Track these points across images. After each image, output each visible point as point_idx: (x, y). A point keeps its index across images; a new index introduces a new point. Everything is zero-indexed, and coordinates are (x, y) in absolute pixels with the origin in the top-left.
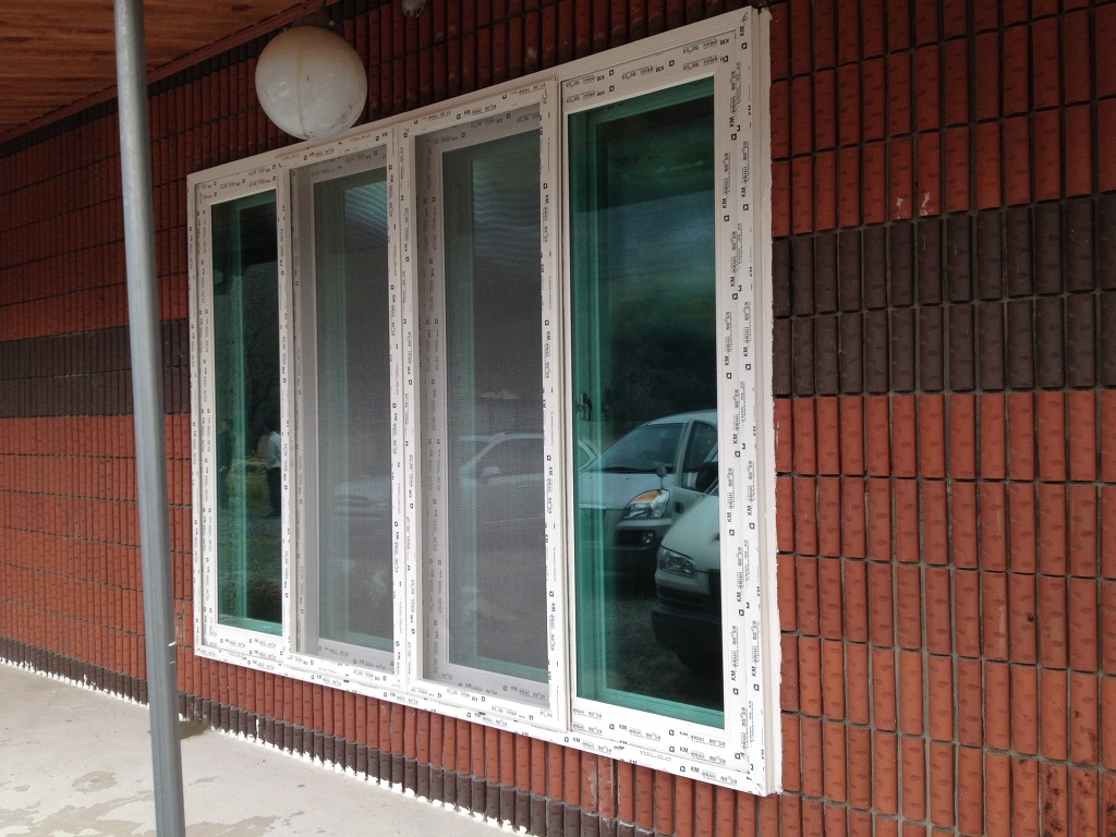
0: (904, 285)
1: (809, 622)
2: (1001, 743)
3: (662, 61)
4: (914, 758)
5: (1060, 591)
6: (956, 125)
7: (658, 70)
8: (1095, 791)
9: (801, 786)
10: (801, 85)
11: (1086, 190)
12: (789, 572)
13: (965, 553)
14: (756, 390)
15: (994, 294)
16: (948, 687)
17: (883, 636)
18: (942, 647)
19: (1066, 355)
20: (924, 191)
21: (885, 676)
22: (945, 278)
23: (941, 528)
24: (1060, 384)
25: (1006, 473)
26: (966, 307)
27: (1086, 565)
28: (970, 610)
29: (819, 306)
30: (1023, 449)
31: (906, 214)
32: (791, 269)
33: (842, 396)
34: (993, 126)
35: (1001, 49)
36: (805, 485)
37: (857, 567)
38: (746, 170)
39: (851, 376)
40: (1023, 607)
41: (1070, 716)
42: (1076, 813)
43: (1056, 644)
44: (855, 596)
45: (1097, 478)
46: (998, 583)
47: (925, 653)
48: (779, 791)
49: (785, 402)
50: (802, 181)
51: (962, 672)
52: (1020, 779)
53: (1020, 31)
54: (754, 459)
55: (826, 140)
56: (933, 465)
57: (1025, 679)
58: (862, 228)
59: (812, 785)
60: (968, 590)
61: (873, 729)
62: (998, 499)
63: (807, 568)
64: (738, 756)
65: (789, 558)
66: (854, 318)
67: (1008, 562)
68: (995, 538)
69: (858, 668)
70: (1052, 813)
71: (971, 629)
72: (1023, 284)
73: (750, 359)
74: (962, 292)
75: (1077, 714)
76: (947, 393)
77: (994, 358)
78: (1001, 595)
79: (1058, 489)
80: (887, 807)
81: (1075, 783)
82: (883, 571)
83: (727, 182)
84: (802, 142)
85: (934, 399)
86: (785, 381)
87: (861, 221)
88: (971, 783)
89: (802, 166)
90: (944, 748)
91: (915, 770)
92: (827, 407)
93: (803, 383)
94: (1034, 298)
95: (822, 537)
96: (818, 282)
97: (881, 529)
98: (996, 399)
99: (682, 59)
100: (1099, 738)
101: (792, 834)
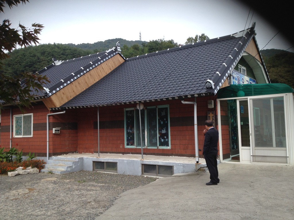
0: (177, 120)
1: (172, 139)
2: (182, 144)
6: (179, 113)
13: (180, 135)
17: (176, 139)
21: (176, 142)
27: (185, 135)
31: (177, 117)
45: (185, 130)
50: (171, 114)
51: (180, 141)
56: (178, 130)
57: (183, 141)
58: (174, 117)
61: (176, 145)
65: (171, 136)
66: (174, 122)
70: (184, 147)
71: (180, 138)
80: (176, 149)
82: (176, 136)
85: (178, 127)
86: (171, 125)
90: (179, 145)
94: (182, 121)
100: (186, 143)
101: (171, 151)
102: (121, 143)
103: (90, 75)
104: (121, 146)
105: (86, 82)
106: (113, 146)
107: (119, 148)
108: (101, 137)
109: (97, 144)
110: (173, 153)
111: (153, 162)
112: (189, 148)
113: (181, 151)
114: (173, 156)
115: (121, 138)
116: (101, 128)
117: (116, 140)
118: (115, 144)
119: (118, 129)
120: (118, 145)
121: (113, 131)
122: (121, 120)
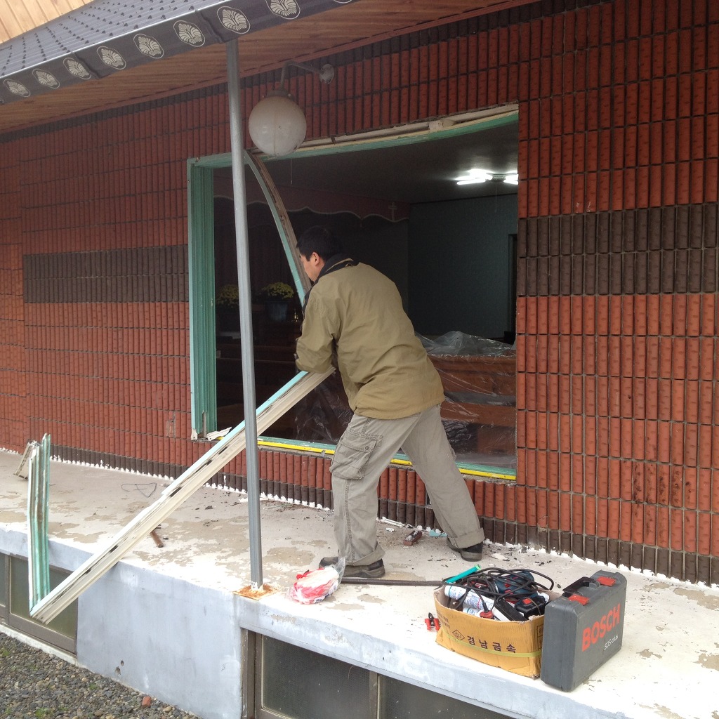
0: (579, 243)
1: (532, 404)
2: (616, 454)
4: (578, 465)
5: (643, 384)
8: (655, 472)
9: (526, 482)
10: (535, 143)
11: (659, 205)
12: (523, 381)
13: (603, 368)
15: (618, 250)
16: (594, 430)
17: (565, 409)
18: (591, 412)
19: (648, 279)
20: (588, 201)
22: (597, 242)
23: (592, 358)
24: (645, 291)
25: (621, 333)
26: (606, 256)
27: (653, 372)
28: (604, 394)
29: (540, 253)
30: (629, 321)
32: (527, 234)
33: (550, 296)
34: (620, 172)
35: (625, 136)
36: (532, 339)
37: (555, 378)
39: (554, 286)
40: (627, 392)
41: (646, 440)
42: (647, 482)
43: (640, 408)
44: (554, 390)
46: (616, 383)
47: (584, 416)
49: (523, 299)
50: (533, 191)
51: (600, 423)
52: (624, 470)
53: (633, 129)
55: (545, 172)
56: (590, 328)
57: (627, 425)
59: (532, 481)
60: (603, 385)
61: (560, 452)
62: (617, 344)
63: (532, 379)
65: (523, 374)
67: (621, 372)
68: (615, 361)
69: (554, 424)
70: (637, 483)
71: (604, 403)
72: (630, 246)
74: (604, 248)
75: (648, 439)
76: (597, 295)
77: (617, 279)
78: (618, 388)
79: (643, 339)
81: (647, 469)
84: (534, 172)
85: (591, 298)
86: (523, 288)
87: (560, 213)
88: (603, 474)
89: (533, 184)
90: (592, 458)
91: (579, 469)
92: (543, 301)
94: (636, 252)
95: (539, 363)
96: (540, 241)
97: (566, 359)
98: (617, 299)
100: (657, 449)
101: (522, 506)
102: (171, 407)
104: (167, 425)
106: (127, 423)
107: (160, 434)
108: (62, 352)
109: (41, 400)
110: (532, 521)
111: (340, 638)
112: (692, 495)
113: (604, 510)
114: (530, 543)
115: (171, 373)
116: (61, 300)
117: (142, 383)
118: (138, 409)
119: (152, 304)
120: (154, 416)
121: (125, 321)
122: (168, 243)
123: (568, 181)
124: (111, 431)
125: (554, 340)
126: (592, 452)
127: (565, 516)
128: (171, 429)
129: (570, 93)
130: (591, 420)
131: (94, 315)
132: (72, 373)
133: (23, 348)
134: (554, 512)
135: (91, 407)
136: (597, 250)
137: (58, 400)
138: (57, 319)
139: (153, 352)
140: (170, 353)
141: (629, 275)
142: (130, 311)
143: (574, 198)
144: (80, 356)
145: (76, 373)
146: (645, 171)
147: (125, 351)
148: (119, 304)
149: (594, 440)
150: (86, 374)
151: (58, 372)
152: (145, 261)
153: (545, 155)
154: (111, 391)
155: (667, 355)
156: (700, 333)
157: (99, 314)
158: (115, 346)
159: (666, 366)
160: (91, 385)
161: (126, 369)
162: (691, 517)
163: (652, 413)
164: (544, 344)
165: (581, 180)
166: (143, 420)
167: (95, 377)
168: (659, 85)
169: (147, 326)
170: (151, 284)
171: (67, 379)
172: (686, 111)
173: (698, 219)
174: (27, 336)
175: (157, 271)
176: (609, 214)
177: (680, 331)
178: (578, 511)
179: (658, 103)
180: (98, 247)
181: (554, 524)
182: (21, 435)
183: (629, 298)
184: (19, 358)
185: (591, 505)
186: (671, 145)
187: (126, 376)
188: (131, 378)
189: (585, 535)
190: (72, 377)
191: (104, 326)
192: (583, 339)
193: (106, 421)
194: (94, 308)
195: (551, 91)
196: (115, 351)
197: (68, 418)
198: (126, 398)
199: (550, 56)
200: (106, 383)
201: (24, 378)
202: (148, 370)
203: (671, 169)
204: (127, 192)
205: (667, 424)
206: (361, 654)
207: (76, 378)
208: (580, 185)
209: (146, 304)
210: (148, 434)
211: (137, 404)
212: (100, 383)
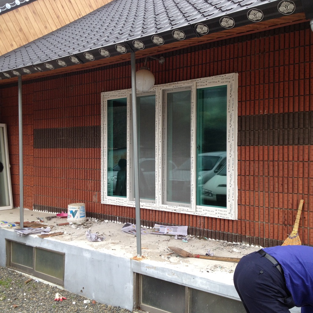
0: (262, 126)
1: (243, 188)
2: (277, 207)
3: (217, 81)
4: (262, 211)
5: (287, 180)
6: (271, 98)
7: (216, 82)
9: (241, 218)
10: (244, 88)
11: (292, 112)
12: (240, 179)
13: (271, 174)
14: (234, 144)
15: (277, 128)
16: (268, 198)
17: (256, 189)
18: (267, 190)
19: (288, 140)
20: (265, 110)
21: (257, 197)
22: (269, 125)
23: (267, 170)
24: (287, 144)
25: (278, 160)
26: (272, 131)
27: (291, 175)
28: (272, 184)
29: (246, 129)
30: (281, 155)
31: (262, 113)
32: (241, 122)
33: (250, 146)
34: (277, 99)
35: (279, 86)
36: (243, 162)
37: (252, 177)
38: (233, 103)
39: (252, 142)
40: (281, 183)
41: (288, 201)
42: (289, 217)
43: (286, 189)
44: (252, 182)
45: (293, 160)
46: (276, 179)
48: (237, 219)
49: (240, 147)
50: (244, 106)
51: (270, 195)
52: (280, 213)
53: (282, 83)
54: (234, 158)
55: (248, 99)
56: (266, 158)
57: (281, 195)
58: (254, 115)
59: (243, 218)
60: (271, 180)
61: (255, 206)
62: (277, 164)
63: (243, 178)
64: (229, 213)
65: (240, 176)
66: (253, 132)
67: (278, 175)
68: (276, 171)
69: (252, 195)
70: (285, 218)
71: (272, 187)
72: (282, 127)
73: (233, 139)
74: (271, 128)
75: (289, 201)
76: (269, 146)
77: (276, 140)
78: (277, 181)
79: (287, 162)
80: (257, 220)
81: (289, 212)
82: (257, 178)
83: (229, 105)
84: (244, 99)
85: (266, 147)
86: (240, 143)
87: (254, 114)
88: (272, 214)
89: (244, 103)
90: (267, 208)
91: (262, 213)
92: (247, 148)
93: (243, 143)
94: (284, 129)
95: (246, 172)
96: (246, 125)
97: (257, 170)
98: (277, 147)
99: (221, 81)
100: (292, 205)
101: (239, 227)
102: (95, 190)
103: (34, 12)
104: (94, 197)
105: (21, 30)
106: (77, 196)
107: (91, 201)
108: (49, 168)
109: (40, 188)
110: (244, 233)
111: (173, 274)
112: (306, 222)
113: (272, 228)
114: (243, 242)
115: (95, 176)
116: (50, 147)
117: (83, 180)
118: (81, 191)
119: (88, 149)
120: (88, 193)
121: (77, 155)
122: (95, 125)
123: (257, 102)
124: (70, 200)
125: (252, 163)
126: (267, 206)
127: (257, 231)
128: (95, 199)
129: (258, 69)
130: (267, 194)
131: (64, 153)
132: (53, 177)
133: (32, 167)
134: (252, 230)
135: (61, 190)
136: (269, 128)
137: (47, 187)
138: (47, 155)
139: (88, 168)
140: (95, 168)
141: (281, 138)
142: (79, 151)
143: (259, 108)
144: (57, 169)
145: (55, 176)
146: (287, 99)
147: (76, 168)
148: (74, 149)
149: (268, 201)
150: (59, 177)
151: (47, 176)
152: (86, 132)
153: (248, 92)
154: (70, 184)
155: (296, 168)
156: (309, 160)
157: (66, 153)
158: (72, 165)
159: (296, 173)
160: (61, 181)
161: (77, 175)
162: (306, 231)
163: (291, 191)
164: (248, 164)
165: (262, 102)
166: (83, 195)
167: (63, 178)
168: (292, 67)
169: (86, 157)
170: (88, 141)
171: (51, 179)
172: (302, 77)
173: (307, 117)
174: (34, 162)
175: (91, 136)
176: (273, 115)
177: (301, 159)
178: (262, 229)
179: (292, 74)
180: (66, 126)
181: (252, 234)
182: (31, 202)
183: (281, 147)
184: (31, 170)
185: (267, 227)
186: (297, 89)
187: (77, 177)
188: (79, 178)
189: (265, 238)
190: (53, 178)
191: (68, 157)
192: (263, 162)
193: (68, 196)
194: (63, 151)
195: (251, 68)
196: (72, 167)
197: (51, 195)
198: (77, 187)
199: (250, 55)
200: (68, 180)
201: (32, 179)
202: (86, 175)
203: (297, 98)
204: (79, 105)
205: (296, 195)
206: (182, 280)
207: (55, 178)
208: (262, 104)
209: (86, 149)
210: (85, 201)
211: (81, 189)
212: (66, 181)
